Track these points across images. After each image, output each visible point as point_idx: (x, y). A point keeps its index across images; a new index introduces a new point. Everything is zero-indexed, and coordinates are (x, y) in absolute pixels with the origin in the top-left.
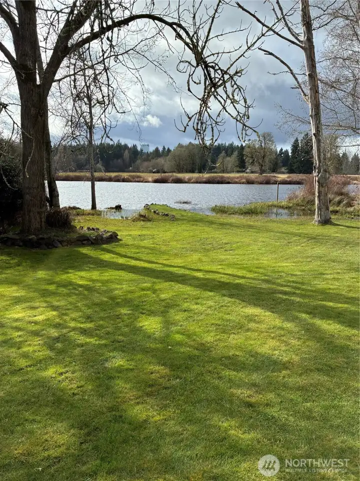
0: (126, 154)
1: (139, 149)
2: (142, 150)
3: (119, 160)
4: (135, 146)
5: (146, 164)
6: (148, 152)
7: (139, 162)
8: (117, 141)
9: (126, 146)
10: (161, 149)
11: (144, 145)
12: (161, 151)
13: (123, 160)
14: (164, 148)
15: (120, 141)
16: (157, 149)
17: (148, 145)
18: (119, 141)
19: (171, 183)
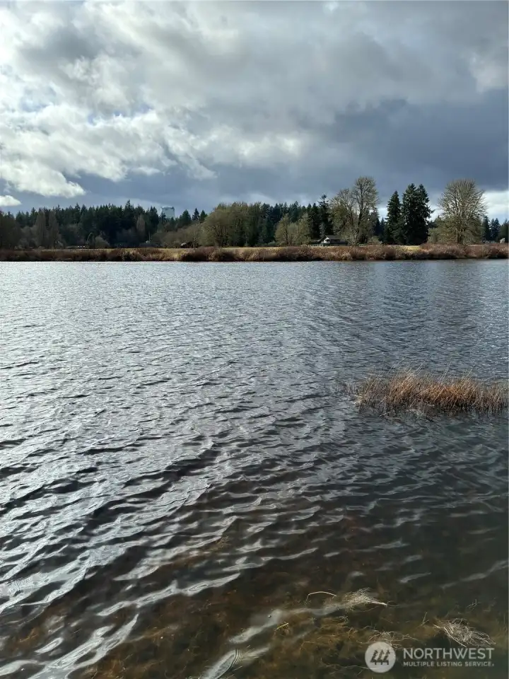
0: (140, 221)
1: (159, 213)
2: (163, 216)
3: (130, 231)
4: (153, 210)
5: (170, 234)
6: (172, 219)
7: (159, 232)
8: (126, 202)
9: (140, 210)
10: (191, 214)
11: (166, 209)
12: (191, 217)
13: (136, 230)
14: (197, 212)
15: (131, 203)
16: (186, 214)
17: (173, 208)
18: (129, 202)
19: (213, 261)
